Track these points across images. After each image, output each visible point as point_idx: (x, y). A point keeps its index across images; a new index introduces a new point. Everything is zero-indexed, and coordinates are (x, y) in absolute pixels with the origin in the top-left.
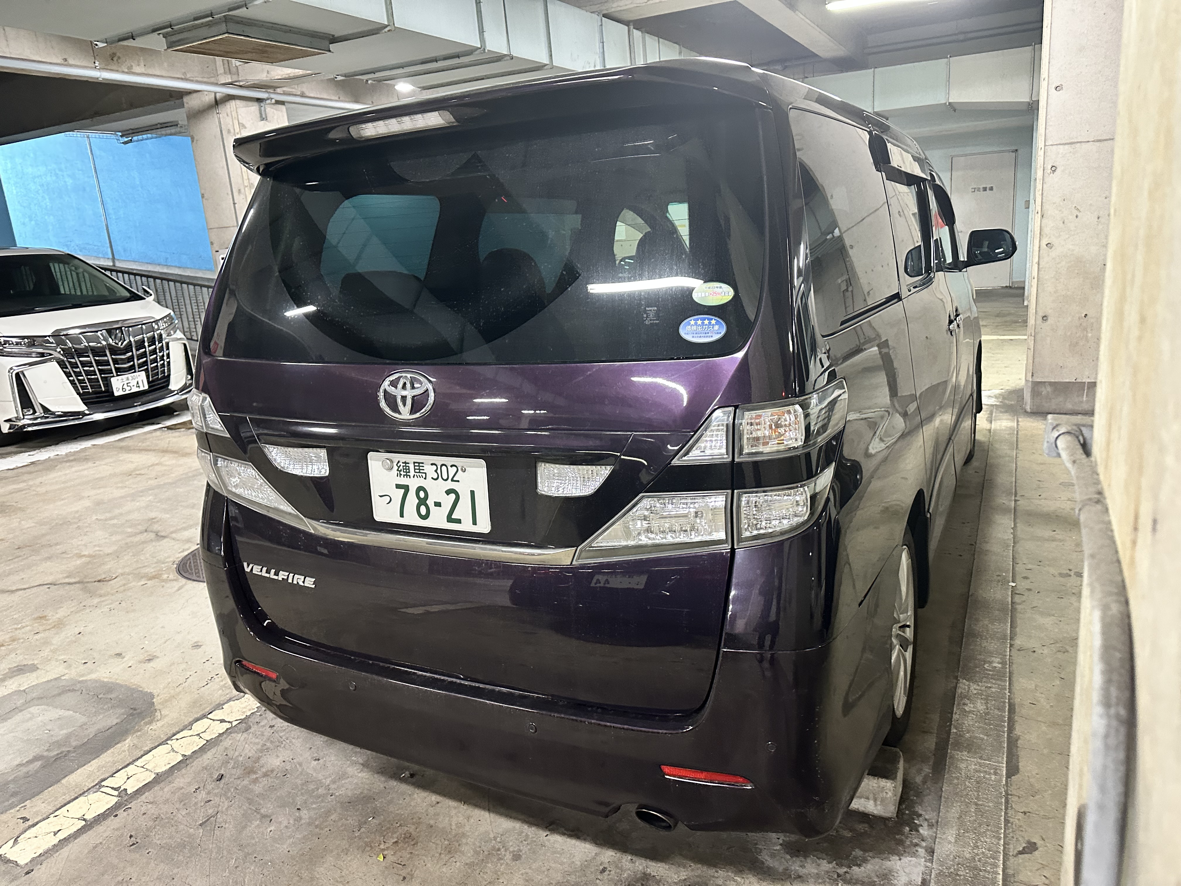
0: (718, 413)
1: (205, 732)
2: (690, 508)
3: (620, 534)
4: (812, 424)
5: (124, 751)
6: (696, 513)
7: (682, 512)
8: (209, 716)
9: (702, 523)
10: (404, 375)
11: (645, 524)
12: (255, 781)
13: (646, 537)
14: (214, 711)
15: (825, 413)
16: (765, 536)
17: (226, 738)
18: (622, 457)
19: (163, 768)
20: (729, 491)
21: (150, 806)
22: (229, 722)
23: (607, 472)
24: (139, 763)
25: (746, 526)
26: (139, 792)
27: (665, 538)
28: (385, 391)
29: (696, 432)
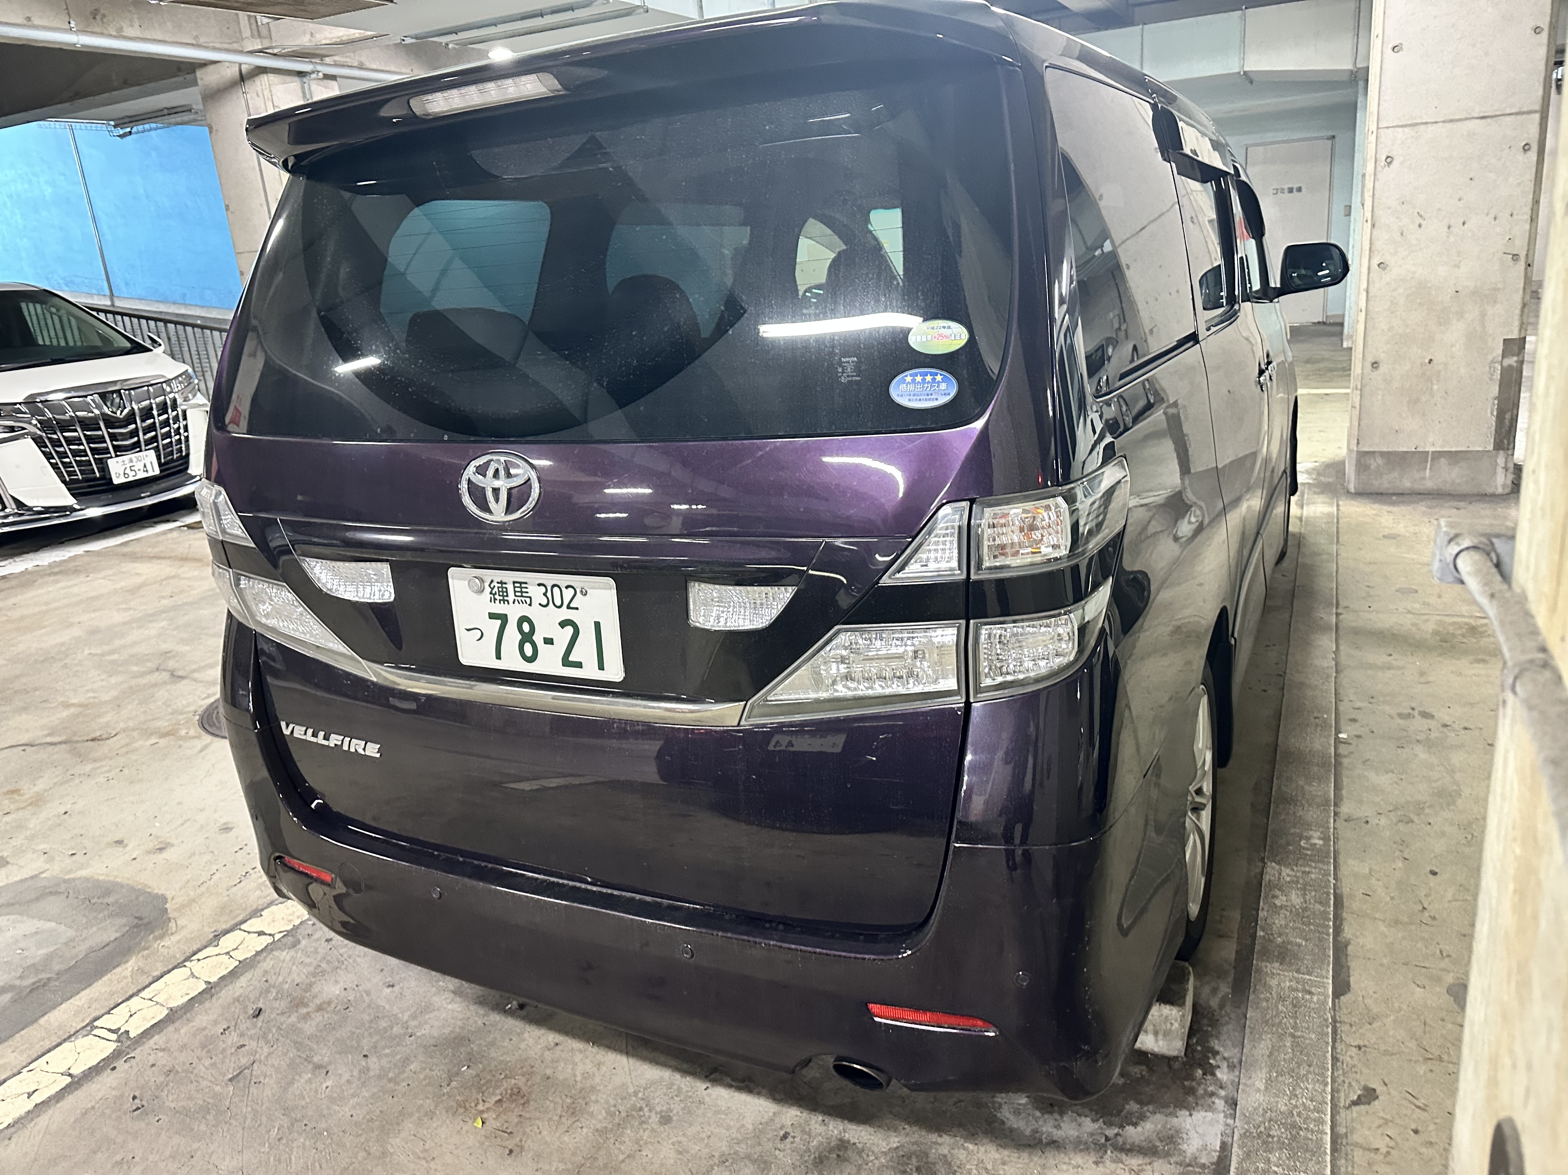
0: (946, 510)
1: (237, 949)
2: (906, 645)
3: (808, 682)
4: (1081, 523)
5: (125, 977)
6: (915, 652)
7: (893, 650)
8: (243, 927)
9: (924, 667)
10: (495, 457)
11: (843, 669)
12: (306, 1017)
13: (845, 686)
14: (250, 919)
15: (1100, 507)
16: (1014, 684)
17: (265, 957)
18: (811, 572)
19: (179, 1001)
20: (963, 622)
21: (161, 1054)
22: (270, 935)
23: (788, 595)
24: (146, 994)
25: (986, 670)
26: (146, 1034)
27: (872, 688)
28: (469, 481)
29: (914, 538)
